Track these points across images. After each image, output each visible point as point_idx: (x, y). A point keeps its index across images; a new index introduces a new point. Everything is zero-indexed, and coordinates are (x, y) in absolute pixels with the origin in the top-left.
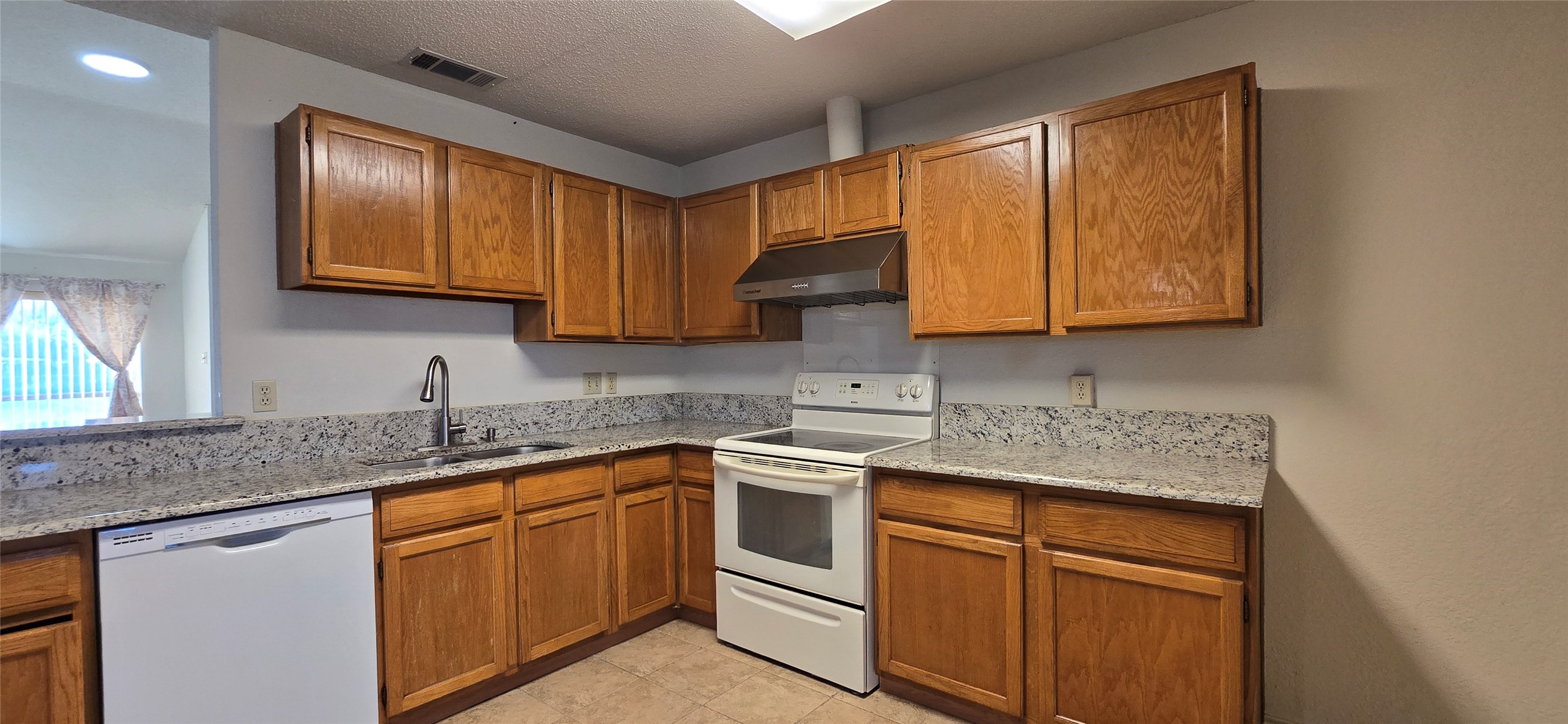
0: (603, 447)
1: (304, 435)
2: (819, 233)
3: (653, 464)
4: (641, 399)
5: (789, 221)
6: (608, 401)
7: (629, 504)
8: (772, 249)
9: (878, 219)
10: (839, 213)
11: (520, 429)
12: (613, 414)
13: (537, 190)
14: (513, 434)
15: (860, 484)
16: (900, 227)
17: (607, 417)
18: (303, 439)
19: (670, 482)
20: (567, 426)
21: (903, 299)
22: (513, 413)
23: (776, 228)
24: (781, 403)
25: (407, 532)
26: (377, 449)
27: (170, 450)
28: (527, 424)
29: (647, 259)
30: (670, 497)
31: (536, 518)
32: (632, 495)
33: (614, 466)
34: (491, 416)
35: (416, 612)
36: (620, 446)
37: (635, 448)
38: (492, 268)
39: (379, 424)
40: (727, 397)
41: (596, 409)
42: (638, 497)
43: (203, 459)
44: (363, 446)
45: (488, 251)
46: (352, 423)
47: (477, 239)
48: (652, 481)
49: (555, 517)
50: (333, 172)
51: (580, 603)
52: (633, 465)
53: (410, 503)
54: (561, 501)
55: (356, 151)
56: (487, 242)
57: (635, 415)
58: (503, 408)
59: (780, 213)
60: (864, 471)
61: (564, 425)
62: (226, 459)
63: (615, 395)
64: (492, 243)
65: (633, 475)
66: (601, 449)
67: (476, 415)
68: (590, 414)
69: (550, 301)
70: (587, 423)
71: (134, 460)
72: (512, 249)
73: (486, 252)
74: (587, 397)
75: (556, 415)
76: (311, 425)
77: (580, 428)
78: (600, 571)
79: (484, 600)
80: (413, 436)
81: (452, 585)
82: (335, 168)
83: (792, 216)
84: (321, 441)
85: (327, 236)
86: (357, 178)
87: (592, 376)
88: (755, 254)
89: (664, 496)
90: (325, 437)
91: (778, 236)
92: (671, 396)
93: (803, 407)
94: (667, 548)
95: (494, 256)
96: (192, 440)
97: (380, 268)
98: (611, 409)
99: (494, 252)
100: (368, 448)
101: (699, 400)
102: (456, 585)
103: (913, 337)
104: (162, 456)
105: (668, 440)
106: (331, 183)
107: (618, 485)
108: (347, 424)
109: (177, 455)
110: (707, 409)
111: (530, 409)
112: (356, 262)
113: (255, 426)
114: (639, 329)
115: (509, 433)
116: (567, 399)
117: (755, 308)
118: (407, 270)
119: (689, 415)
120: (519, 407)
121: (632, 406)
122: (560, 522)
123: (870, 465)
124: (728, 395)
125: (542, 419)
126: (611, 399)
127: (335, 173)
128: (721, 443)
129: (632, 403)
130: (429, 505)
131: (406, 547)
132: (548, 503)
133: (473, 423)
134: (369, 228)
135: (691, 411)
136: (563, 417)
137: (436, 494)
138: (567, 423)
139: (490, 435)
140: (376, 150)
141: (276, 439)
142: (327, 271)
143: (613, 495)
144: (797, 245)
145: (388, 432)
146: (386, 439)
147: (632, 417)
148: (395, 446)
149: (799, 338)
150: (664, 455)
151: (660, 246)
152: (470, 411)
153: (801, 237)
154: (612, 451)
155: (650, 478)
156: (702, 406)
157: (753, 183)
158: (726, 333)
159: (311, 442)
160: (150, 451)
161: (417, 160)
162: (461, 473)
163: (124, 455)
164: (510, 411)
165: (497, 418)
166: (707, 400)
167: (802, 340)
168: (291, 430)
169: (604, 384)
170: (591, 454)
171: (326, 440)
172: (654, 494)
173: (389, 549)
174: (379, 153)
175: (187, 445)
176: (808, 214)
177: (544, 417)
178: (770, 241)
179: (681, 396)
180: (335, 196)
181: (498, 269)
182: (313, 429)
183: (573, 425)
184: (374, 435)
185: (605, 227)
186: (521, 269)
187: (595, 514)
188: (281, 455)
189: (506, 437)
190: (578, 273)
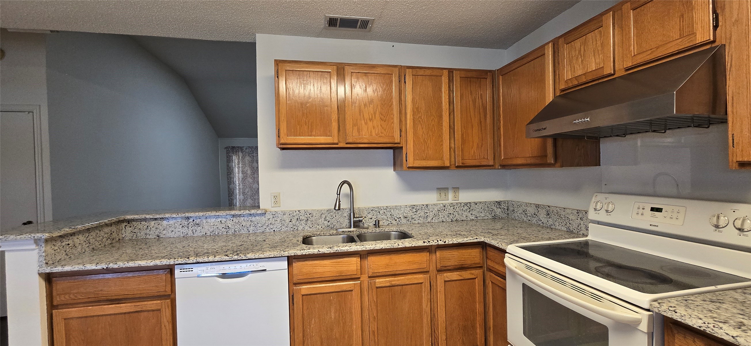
0: (425, 241)
1: (290, 219)
2: (609, 70)
3: (466, 254)
4: (476, 204)
5: (579, 66)
6: (452, 205)
7: (447, 279)
8: (565, 92)
9: (681, 40)
10: (630, 46)
11: (396, 220)
12: (456, 214)
13: (395, 81)
14: (392, 223)
15: (644, 327)
16: (714, 41)
17: (452, 215)
18: (290, 221)
19: (481, 267)
20: (425, 220)
21: (722, 122)
22: (392, 211)
23: (567, 74)
24: (581, 216)
25: (306, 281)
26: (322, 227)
27: (240, 223)
28: (400, 218)
29: (472, 114)
30: (481, 278)
31: (380, 282)
32: (449, 274)
33: (436, 253)
34: (379, 212)
35: (311, 326)
36: (438, 241)
37: (450, 243)
38: (369, 130)
39: (323, 215)
40: (538, 206)
41: (444, 210)
42: (454, 276)
43: (252, 228)
44: (316, 225)
45: (367, 121)
46: (310, 214)
47: (360, 115)
48: (465, 266)
49: (393, 283)
50: (288, 90)
51: (411, 339)
52: (450, 254)
53: (307, 265)
54: (397, 273)
55: (299, 78)
56: (366, 116)
57: (472, 214)
58: (386, 208)
59: (570, 61)
60: (649, 315)
61: (423, 219)
62: (260, 228)
63: (458, 202)
64: (369, 116)
65: (450, 260)
66: (424, 242)
67: (371, 212)
68: (440, 213)
69: (405, 147)
70: (438, 219)
71: (228, 226)
72: (381, 118)
73: (365, 121)
74: (439, 202)
75: (418, 213)
76: (293, 214)
77: (433, 221)
78: (425, 320)
79: (349, 326)
80: (339, 222)
81: (331, 314)
82: (289, 88)
83: (582, 61)
84: (297, 222)
85: (285, 123)
86: (299, 92)
87: (442, 190)
88: (550, 97)
89: (475, 277)
90: (299, 220)
91: (569, 82)
92: (499, 203)
93: (599, 223)
94: (478, 313)
95: (370, 124)
96: (248, 219)
97: (310, 136)
98: (454, 210)
99: (370, 121)
100: (318, 227)
101: (518, 207)
102: (333, 314)
103: (735, 165)
104: (237, 226)
105: (477, 239)
106: (287, 96)
107: (439, 266)
108: (308, 214)
109: (242, 226)
110: (524, 213)
111: (402, 209)
112: (299, 134)
113: (270, 214)
114: (466, 160)
115: (390, 223)
116: (425, 203)
117: (550, 143)
118: (324, 136)
119: (512, 216)
120: (396, 208)
121: (470, 208)
122: (397, 286)
123: (657, 311)
124: (538, 205)
125: (409, 215)
126: (454, 204)
127: (289, 91)
128: (511, 248)
129: (470, 207)
130: (317, 267)
131: (305, 289)
132: (389, 273)
133: (370, 216)
134: (305, 116)
135: (513, 214)
136: (422, 214)
137: (321, 261)
138: (425, 218)
139: (377, 224)
140: (308, 75)
141: (279, 220)
142: (286, 140)
143: (435, 272)
144: (587, 85)
145: (327, 219)
146: (326, 222)
147: (469, 215)
148: (330, 226)
149: (597, 163)
150: (476, 248)
151: (482, 104)
152: (368, 209)
153: (590, 78)
154: (432, 244)
155: (463, 263)
156: (521, 211)
157: (548, 43)
158: (529, 161)
159: (293, 222)
160: (233, 223)
161: (329, 77)
162: (332, 252)
163: (225, 224)
164: (390, 210)
165: (382, 214)
166: (524, 207)
167: (600, 165)
168: (285, 216)
169: (451, 195)
170: (416, 245)
171: (299, 222)
172: (466, 274)
173: (296, 289)
174: (309, 76)
175: (246, 221)
176: (597, 56)
177: (410, 214)
178: (563, 87)
179: (507, 203)
180: (289, 103)
181: (372, 130)
182: (294, 216)
183: (429, 219)
184: (320, 220)
185: (441, 97)
186: (386, 129)
187: (422, 283)
188: (281, 228)
189: (388, 225)
190: (422, 129)
